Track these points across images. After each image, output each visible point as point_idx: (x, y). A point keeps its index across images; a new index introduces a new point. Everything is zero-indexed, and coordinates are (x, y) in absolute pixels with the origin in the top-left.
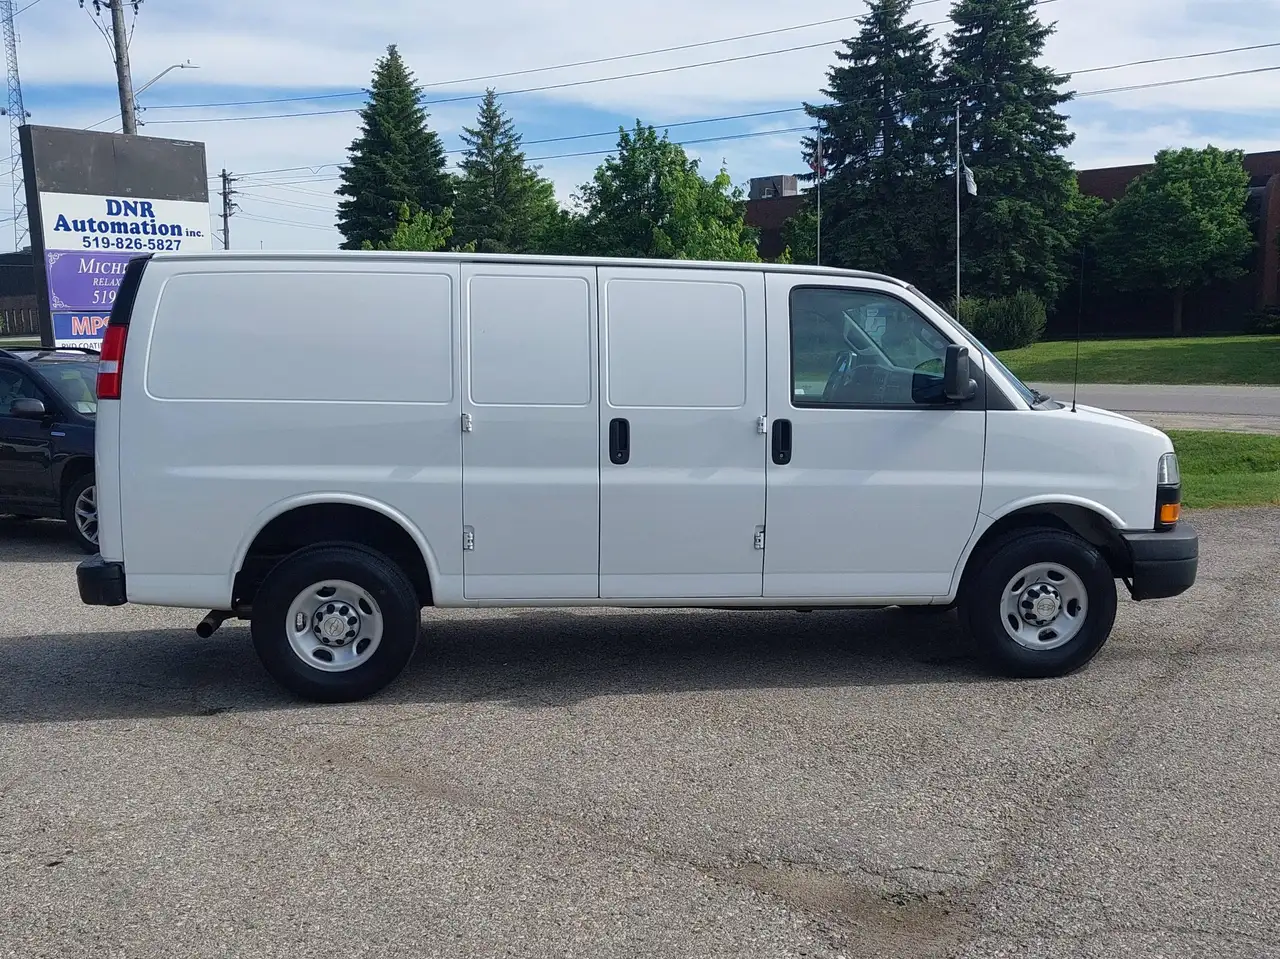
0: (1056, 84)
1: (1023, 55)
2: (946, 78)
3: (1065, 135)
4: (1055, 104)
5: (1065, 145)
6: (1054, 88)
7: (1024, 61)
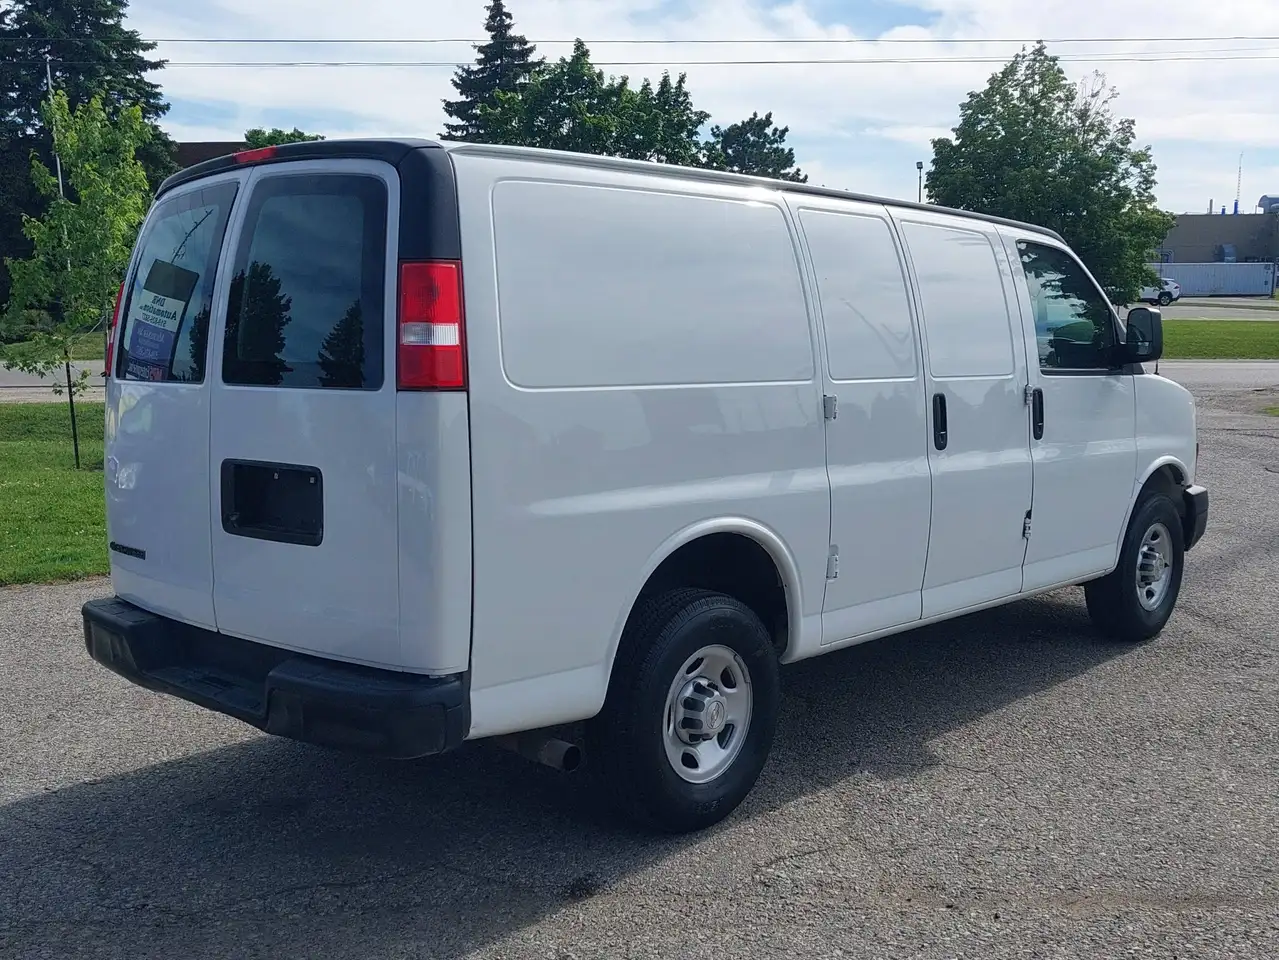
0: (142, 49)
1: (108, 14)
2: (16, 26)
3: (158, 104)
4: (145, 70)
5: (158, 115)
6: (141, 53)
7: (111, 22)
